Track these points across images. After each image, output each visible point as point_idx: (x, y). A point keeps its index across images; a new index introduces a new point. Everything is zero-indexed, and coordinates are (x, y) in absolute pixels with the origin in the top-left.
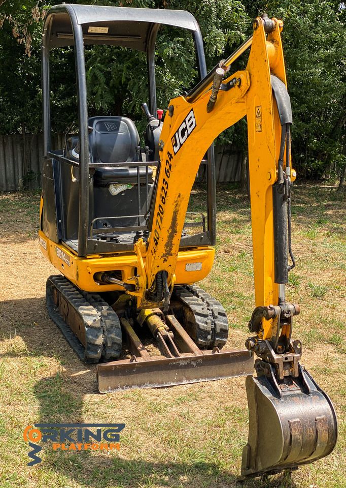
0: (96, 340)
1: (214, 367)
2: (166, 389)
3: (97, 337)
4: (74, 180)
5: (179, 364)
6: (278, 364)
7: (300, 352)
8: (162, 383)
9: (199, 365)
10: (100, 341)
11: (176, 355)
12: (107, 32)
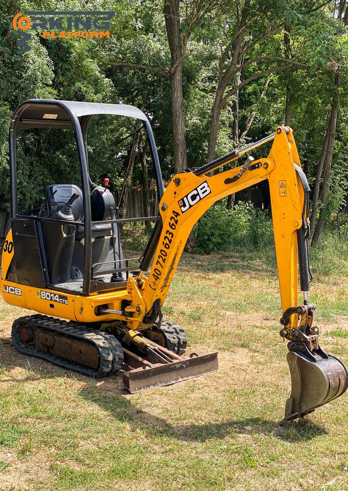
0: (108, 358)
1: (196, 367)
2: (170, 386)
3: (109, 354)
4: (65, 235)
5: (176, 367)
6: (309, 342)
7: (317, 333)
8: (167, 382)
9: (187, 366)
10: (110, 358)
11: (171, 362)
12: (55, 118)
